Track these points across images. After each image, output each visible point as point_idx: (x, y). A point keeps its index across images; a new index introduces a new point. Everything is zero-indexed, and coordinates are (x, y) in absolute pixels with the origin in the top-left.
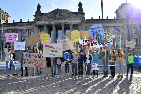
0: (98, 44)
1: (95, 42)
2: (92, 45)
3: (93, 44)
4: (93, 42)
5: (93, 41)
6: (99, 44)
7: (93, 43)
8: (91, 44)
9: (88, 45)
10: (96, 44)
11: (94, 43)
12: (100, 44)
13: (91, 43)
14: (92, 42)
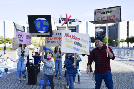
1: (73, 20)
6: (78, 21)
8: (69, 22)
14: (70, 20)
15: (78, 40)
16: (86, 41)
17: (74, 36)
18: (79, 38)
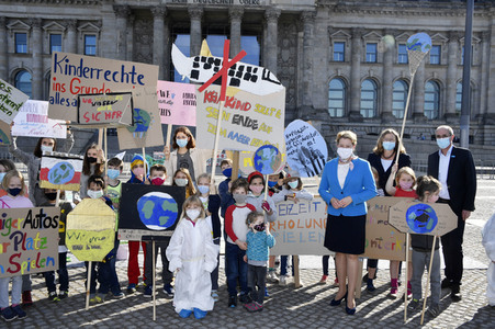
0: (260, 78)
1: (249, 69)
2: (235, 83)
3: (242, 79)
4: (241, 68)
5: (239, 64)
6: (268, 79)
7: (239, 74)
8: (229, 78)
9: (218, 80)
10: (254, 79)
11: (245, 71)
12: (272, 77)
13: (232, 73)
14: (237, 70)
15: (245, 110)
16: (273, 110)
17: (232, 99)
18: (248, 103)
